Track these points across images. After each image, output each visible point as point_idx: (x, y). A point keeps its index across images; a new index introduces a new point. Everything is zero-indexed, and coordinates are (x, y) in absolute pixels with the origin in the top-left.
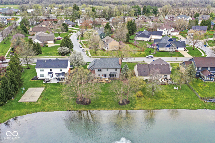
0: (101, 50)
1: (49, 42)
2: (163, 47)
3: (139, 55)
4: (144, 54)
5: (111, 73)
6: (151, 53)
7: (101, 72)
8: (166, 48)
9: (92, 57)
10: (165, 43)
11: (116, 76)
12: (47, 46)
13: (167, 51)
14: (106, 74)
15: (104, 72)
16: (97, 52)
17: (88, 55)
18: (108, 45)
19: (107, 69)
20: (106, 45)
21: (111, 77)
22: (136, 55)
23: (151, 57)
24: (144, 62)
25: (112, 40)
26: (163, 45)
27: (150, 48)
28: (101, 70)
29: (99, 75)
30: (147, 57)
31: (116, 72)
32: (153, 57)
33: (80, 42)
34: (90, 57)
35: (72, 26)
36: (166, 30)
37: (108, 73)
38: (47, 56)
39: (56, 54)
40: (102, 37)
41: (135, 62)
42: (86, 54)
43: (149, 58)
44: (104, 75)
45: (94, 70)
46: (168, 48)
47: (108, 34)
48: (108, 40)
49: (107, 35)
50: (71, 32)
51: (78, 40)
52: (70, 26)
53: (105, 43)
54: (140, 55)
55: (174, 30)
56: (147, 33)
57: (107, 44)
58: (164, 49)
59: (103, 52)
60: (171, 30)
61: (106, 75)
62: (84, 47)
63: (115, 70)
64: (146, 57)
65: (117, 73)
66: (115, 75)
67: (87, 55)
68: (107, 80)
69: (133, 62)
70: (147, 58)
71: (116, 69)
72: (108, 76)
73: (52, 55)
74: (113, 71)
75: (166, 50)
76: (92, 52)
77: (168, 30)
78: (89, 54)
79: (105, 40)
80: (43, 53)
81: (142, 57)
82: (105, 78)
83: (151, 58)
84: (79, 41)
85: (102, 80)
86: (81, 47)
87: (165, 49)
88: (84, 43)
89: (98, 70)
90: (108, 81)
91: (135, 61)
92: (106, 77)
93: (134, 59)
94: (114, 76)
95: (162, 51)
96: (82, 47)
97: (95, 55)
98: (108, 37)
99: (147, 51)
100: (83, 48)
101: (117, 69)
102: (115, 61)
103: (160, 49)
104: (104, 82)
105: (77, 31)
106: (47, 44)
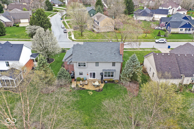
0: (89, 31)
1: (22, 21)
2: (176, 27)
3: (144, 38)
4: (150, 36)
5: (103, 70)
6: (160, 36)
7: (85, 69)
8: (182, 28)
9: (75, 41)
10: (180, 22)
11: (112, 76)
12: (18, 26)
13: (182, 34)
14: (94, 72)
15: (91, 68)
16: (83, 33)
17: (71, 37)
18: (100, 24)
19: (97, 64)
20: (96, 25)
21: (104, 77)
22: (139, 38)
23: (163, 41)
24: (154, 49)
25: (104, 17)
26: (177, 25)
27: (157, 29)
28: (85, 66)
29: (81, 74)
30: (157, 41)
31: (113, 68)
32: (166, 41)
33: (64, 22)
34: (73, 41)
35: (59, 6)
36: (172, 8)
37: (98, 70)
38: (12, 38)
39: (26, 36)
40: (92, 14)
41: (141, 49)
42: (68, 36)
43: (159, 43)
44: (91, 74)
45: (71, 64)
46: (184, 29)
47: (100, 10)
48: (99, 17)
49: (98, 12)
50: (55, 12)
51: (61, 19)
52: (57, 5)
53: (95, 22)
54: (146, 39)
55: (180, 9)
56: (149, 11)
57: (98, 23)
58: (178, 30)
59: (92, 34)
60: (177, 9)
61: (94, 74)
62: (67, 28)
63: (112, 64)
64: (155, 41)
65: (115, 70)
66: (111, 74)
67: (69, 38)
68: (97, 83)
69: (137, 49)
70: (157, 43)
71: (114, 64)
72: (98, 77)
73: (19, 37)
74: (109, 67)
75: (181, 32)
76: (77, 34)
77: (173, 9)
78: (73, 36)
79: (95, 18)
80: (7, 34)
81: (149, 41)
82: (92, 79)
83: (163, 43)
84: (62, 21)
85: (87, 85)
86: (62, 27)
87: (180, 30)
88: (68, 23)
89: (79, 65)
90: (98, 86)
91: (141, 47)
92: (94, 77)
93: (140, 45)
94: (109, 76)
95: (176, 34)
96: (64, 27)
97: (80, 38)
98: (99, 14)
99: (155, 33)
100: (65, 29)
101: (116, 64)
102: (112, 48)
103: (173, 30)
104: (90, 89)
105: (63, 10)
106: (20, 23)
